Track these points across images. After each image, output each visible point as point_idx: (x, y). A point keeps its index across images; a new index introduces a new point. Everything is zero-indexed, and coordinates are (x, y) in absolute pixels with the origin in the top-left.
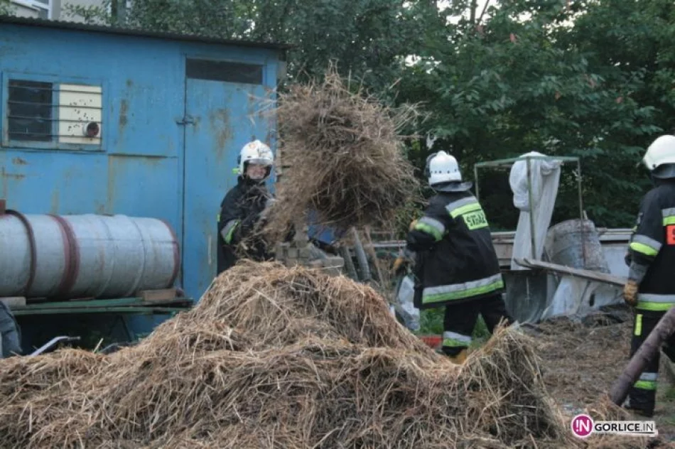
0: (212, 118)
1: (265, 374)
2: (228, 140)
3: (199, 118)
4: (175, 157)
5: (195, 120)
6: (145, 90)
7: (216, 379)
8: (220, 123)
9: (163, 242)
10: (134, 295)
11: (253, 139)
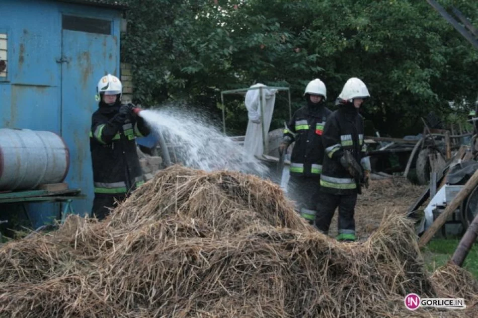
0: (79, 58)
1: (239, 256)
2: (89, 75)
3: (71, 59)
4: (56, 87)
5: (68, 59)
6: (36, 37)
7: (199, 261)
8: (84, 62)
9: (58, 149)
10: (38, 188)
11: (106, 74)
